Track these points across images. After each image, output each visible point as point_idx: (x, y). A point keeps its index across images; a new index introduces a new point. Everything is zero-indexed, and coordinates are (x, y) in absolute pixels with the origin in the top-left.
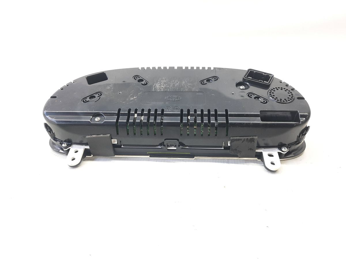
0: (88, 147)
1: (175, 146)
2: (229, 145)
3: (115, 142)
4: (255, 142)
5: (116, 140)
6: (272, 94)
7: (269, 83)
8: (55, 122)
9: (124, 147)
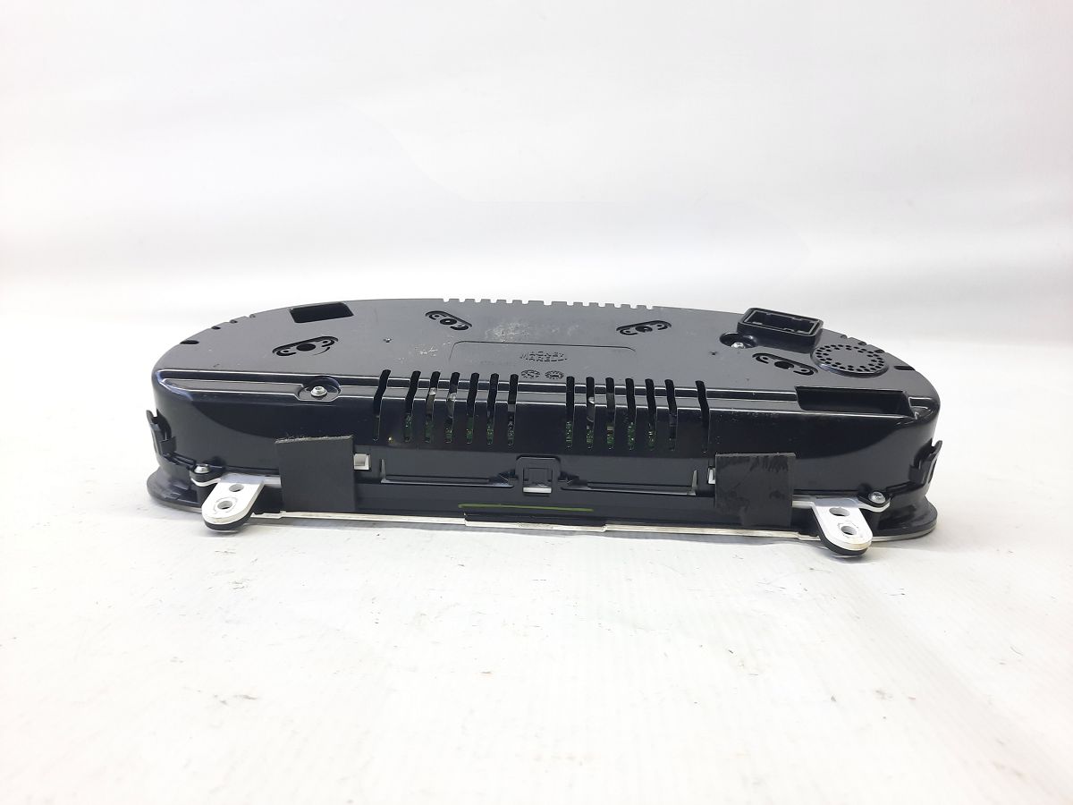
0: (275, 481)
1: (548, 483)
2: (711, 481)
3: (362, 462)
4: (789, 468)
5: (367, 459)
6: (825, 357)
7: (812, 334)
8: (189, 396)
9: (388, 482)
